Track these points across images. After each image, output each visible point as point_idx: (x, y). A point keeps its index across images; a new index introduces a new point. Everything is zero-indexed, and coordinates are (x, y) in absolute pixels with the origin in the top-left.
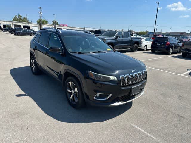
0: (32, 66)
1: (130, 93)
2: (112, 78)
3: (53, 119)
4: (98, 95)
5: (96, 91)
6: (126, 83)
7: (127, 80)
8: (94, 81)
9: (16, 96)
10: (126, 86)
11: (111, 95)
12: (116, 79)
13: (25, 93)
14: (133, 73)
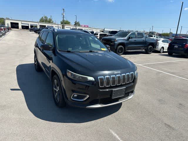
0: (36, 63)
3: (32, 115)
4: (75, 96)
6: (105, 85)
7: (107, 82)
9: (10, 90)
10: (105, 88)
11: (88, 96)
12: (94, 80)
13: (20, 88)
14: (116, 75)
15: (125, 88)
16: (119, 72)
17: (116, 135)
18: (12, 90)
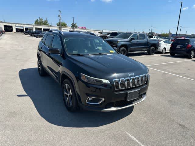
0: (39, 68)
1: (126, 98)
2: (105, 81)
4: (90, 99)
5: (88, 95)
6: (120, 87)
7: (122, 84)
8: (87, 85)
9: (17, 97)
10: (120, 90)
11: (103, 99)
12: (109, 82)
14: (130, 77)
15: (139, 90)
16: (133, 74)
17: (133, 137)
18: (19, 96)
